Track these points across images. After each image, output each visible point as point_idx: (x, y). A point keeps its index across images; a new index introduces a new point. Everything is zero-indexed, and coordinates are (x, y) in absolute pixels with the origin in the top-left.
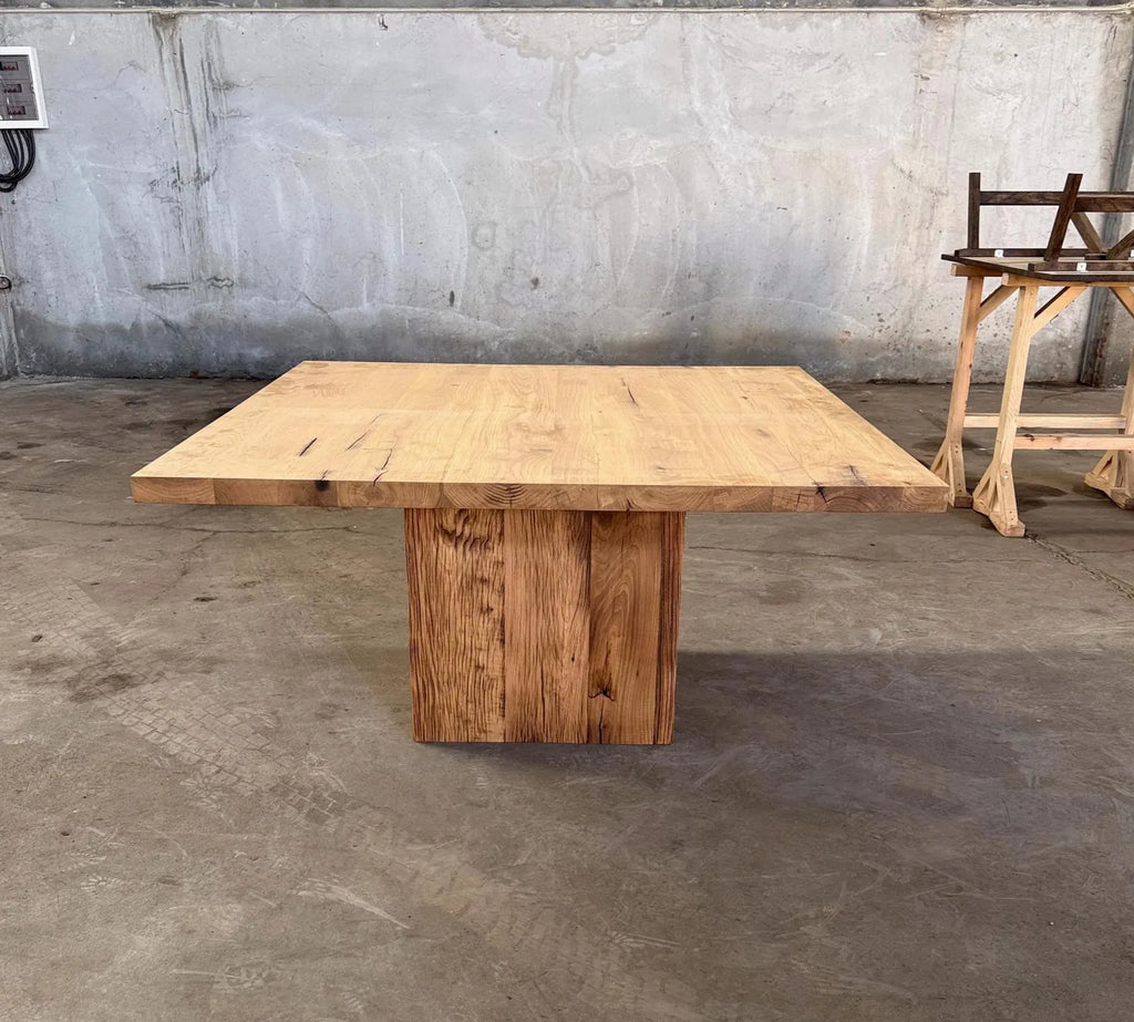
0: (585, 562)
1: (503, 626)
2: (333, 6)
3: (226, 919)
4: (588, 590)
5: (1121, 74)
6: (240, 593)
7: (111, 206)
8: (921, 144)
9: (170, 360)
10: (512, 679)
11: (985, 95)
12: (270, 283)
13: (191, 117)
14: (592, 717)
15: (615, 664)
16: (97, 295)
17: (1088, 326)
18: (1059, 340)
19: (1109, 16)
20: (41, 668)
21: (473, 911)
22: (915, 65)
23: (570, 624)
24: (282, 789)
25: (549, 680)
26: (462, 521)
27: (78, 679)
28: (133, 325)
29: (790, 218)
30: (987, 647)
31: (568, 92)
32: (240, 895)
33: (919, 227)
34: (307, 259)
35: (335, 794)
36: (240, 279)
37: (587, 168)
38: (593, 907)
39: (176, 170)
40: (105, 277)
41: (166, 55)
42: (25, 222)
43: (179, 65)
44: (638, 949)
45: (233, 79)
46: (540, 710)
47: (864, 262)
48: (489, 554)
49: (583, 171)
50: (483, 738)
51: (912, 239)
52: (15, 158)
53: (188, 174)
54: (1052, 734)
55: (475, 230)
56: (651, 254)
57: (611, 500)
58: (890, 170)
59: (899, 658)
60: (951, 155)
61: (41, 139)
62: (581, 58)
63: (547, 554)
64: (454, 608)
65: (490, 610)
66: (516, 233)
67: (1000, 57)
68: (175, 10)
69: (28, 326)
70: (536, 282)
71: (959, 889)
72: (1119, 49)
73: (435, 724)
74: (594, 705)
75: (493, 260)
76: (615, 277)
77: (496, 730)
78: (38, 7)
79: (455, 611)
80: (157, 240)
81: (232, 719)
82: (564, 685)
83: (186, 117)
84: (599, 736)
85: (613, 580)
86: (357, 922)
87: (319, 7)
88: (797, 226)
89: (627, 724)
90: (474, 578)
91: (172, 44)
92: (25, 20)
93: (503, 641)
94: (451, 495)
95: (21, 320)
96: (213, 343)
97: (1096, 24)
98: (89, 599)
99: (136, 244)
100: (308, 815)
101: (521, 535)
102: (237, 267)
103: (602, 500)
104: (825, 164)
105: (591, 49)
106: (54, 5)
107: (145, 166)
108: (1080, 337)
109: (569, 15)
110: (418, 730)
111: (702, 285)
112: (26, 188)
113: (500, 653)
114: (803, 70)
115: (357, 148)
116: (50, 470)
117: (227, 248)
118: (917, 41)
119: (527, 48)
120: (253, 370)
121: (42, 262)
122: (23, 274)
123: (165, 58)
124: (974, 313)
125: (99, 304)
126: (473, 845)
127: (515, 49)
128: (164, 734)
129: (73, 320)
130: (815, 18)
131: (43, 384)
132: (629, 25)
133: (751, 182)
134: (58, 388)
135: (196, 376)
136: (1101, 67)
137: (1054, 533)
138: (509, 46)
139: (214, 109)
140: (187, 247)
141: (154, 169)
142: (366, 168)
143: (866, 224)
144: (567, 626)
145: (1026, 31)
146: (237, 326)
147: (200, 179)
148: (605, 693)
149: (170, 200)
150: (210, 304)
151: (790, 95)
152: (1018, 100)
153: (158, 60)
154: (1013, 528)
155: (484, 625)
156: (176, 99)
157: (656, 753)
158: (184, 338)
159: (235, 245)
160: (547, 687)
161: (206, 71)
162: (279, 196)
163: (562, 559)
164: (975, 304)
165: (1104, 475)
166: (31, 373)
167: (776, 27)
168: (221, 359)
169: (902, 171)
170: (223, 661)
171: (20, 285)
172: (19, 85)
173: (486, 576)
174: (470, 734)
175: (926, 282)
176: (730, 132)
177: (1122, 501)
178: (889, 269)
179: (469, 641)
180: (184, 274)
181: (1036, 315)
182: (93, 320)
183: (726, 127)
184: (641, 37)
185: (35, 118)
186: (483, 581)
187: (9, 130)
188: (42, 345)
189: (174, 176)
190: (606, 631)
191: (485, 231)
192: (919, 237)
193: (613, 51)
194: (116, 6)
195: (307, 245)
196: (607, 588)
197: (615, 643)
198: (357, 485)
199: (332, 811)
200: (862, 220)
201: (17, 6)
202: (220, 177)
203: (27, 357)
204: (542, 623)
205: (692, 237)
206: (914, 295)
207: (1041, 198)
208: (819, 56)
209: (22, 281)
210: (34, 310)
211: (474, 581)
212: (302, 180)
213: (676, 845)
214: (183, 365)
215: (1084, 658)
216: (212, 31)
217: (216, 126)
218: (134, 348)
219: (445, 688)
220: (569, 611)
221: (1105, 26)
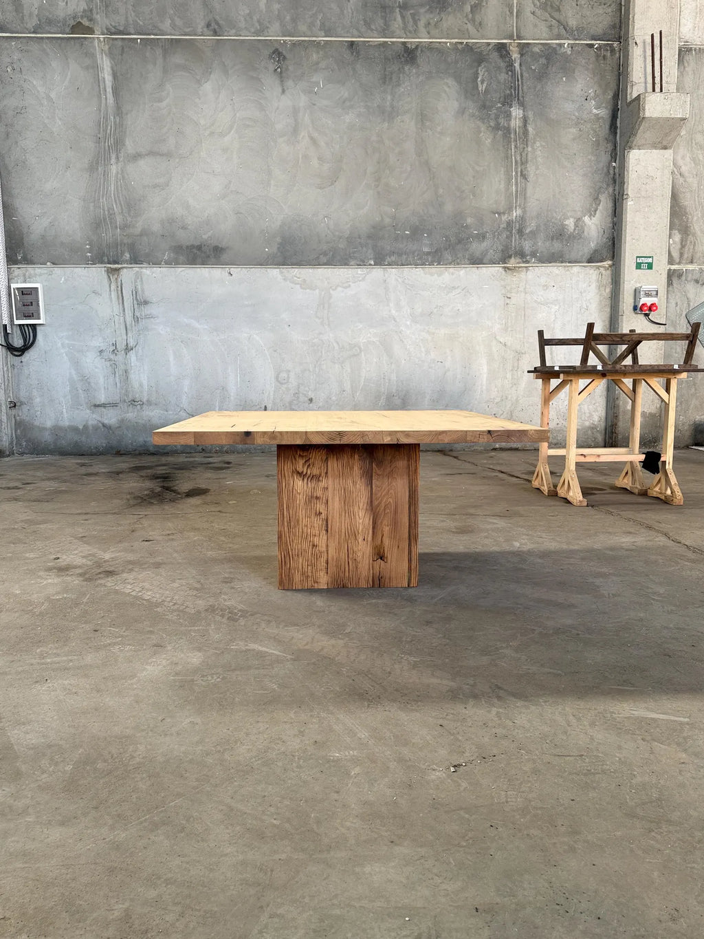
0: (369, 486)
1: (327, 522)
2: (203, 265)
3: (195, 659)
4: (371, 502)
5: (607, 294)
6: (166, 538)
7: (76, 364)
8: (509, 329)
9: (104, 445)
10: (332, 551)
11: (540, 305)
12: (164, 402)
13: (124, 318)
14: (375, 572)
15: (387, 542)
16: (64, 410)
17: (606, 418)
18: (592, 426)
19: (598, 268)
20: (63, 570)
21: (325, 650)
22: (503, 291)
23: (362, 520)
24: (211, 609)
25: (352, 552)
26: (306, 467)
27: (85, 574)
28: (84, 426)
29: (445, 367)
30: (576, 547)
31: (326, 306)
32: (200, 650)
33: (512, 370)
34: (186, 390)
35: (240, 611)
36: (148, 401)
37: (338, 343)
38: (390, 647)
39: (115, 345)
40: (70, 400)
41: (113, 287)
42: (26, 372)
43: (120, 292)
44: (417, 661)
45: (148, 299)
46: (347, 569)
47: (484, 387)
48: (320, 483)
49: (335, 345)
50: (316, 586)
51: (509, 375)
52: (25, 340)
53: (121, 346)
54: (614, 578)
55: (278, 375)
56: (372, 385)
57: (389, 439)
58: (494, 343)
59: (530, 553)
60: (526, 334)
61: (41, 330)
62: (333, 290)
63: (350, 482)
64: (301, 514)
65: (320, 513)
66: (301, 375)
67: (546, 287)
68: (120, 266)
69: (22, 428)
70: (311, 400)
71: (578, 634)
72: (605, 283)
73: (291, 580)
74: (375, 565)
75: (288, 389)
76: (353, 397)
77: (323, 581)
78: (46, 264)
79: (302, 514)
80: (101, 381)
81: (176, 585)
82: (360, 554)
83: (122, 318)
84: (378, 583)
85: (384, 496)
86: (265, 657)
87: (196, 265)
88: (449, 370)
89: (393, 574)
90: (312, 497)
91: (117, 282)
92: (38, 271)
93: (327, 531)
94: (311, 437)
95: (19, 424)
96: (130, 435)
97: (592, 271)
98: (81, 543)
99: (89, 383)
100: (228, 619)
101: (337, 473)
102: (146, 395)
103: (385, 438)
104: (461, 340)
105: (338, 286)
106: (54, 264)
107: (98, 342)
108: (603, 424)
109: (326, 269)
110: (281, 583)
111: (400, 400)
112: (28, 355)
113: (325, 537)
114: (447, 295)
115: (215, 333)
116: (44, 493)
117: (141, 385)
118: (504, 280)
119: (304, 285)
120: (152, 449)
121: (35, 393)
122: (23, 399)
123: (112, 289)
124: (547, 397)
125: (65, 415)
126: (319, 627)
127: (299, 286)
128: (140, 592)
129: (49, 424)
130: (451, 270)
131: (28, 458)
132: (357, 274)
133: (423, 349)
134: (39, 461)
135: (119, 453)
136: (597, 291)
137: (602, 505)
138: (296, 284)
139: (137, 314)
140: (118, 384)
141: (102, 344)
142: (220, 344)
143: (485, 369)
144: (361, 521)
145: (557, 275)
146: (144, 426)
147: (128, 349)
148: (381, 559)
149: (110, 360)
150: (130, 414)
151: (440, 307)
152: (557, 307)
153: (108, 290)
154: (580, 502)
155: (317, 522)
156: (117, 309)
157: (410, 590)
158: (113, 433)
159: (145, 383)
160: (351, 556)
161: (134, 296)
162: (171, 359)
163: (358, 486)
164: (547, 394)
165: (625, 481)
166: (22, 454)
167: (432, 275)
168: (134, 444)
169: (500, 342)
170: (165, 564)
171: (20, 406)
172: (32, 303)
173: (318, 495)
174: (310, 584)
175: (518, 397)
176: (411, 325)
177: (636, 491)
178: (498, 391)
179: (309, 531)
180: (116, 398)
181: (579, 394)
182: (61, 424)
183: (408, 323)
184: (363, 279)
185: (39, 318)
186: (317, 498)
187: (23, 325)
188: (30, 438)
189: (112, 348)
190: (382, 522)
191: (284, 375)
192: (512, 375)
193: (350, 286)
194: (88, 264)
195: (186, 383)
196: (381, 500)
197: (386, 529)
198: (265, 433)
199: (241, 616)
200: (482, 368)
201: (34, 264)
202: (139, 348)
203: (20, 445)
204: (348, 520)
205: (394, 377)
206: (512, 404)
207: (575, 342)
208: (454, 288)
209: (22, 403)
210: (27, 419)
211: (313, 498)
212: (185, 350)
213: (428, 623)
214: (111, 448)
215: (627, 550)
216: (138, 276)
217: (138, 323)
218: (83, 439)
219: (296, 558)
220: (361, 514)
221: (597, 272)
